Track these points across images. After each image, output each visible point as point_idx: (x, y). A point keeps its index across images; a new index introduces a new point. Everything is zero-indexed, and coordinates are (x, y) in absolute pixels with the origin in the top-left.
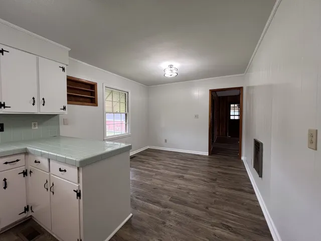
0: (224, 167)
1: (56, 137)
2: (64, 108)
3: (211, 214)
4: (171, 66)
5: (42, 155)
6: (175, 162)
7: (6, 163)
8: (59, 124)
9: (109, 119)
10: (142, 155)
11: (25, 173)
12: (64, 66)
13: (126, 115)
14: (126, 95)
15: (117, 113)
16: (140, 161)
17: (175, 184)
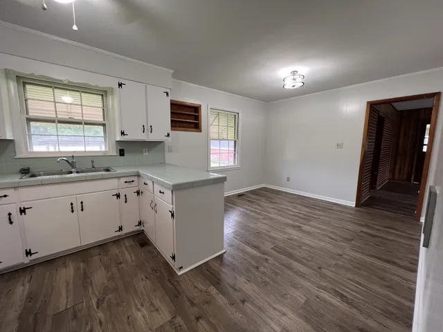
0: (376, 227)
1: (163, 164)
2: (168, 135)
3: (323, 276)
4: (294, 73)
5: (151, 179)
6: (295, 208)
7: (126, 182)
8: (164, 151)
9: (214, 146)
10: (254, 194)
11: (138, 193)
12: (168, 91)
13: (235, 142)
14: (236, 116)
15: (223, 139)
16: (249, 201)
17: (285, 233)
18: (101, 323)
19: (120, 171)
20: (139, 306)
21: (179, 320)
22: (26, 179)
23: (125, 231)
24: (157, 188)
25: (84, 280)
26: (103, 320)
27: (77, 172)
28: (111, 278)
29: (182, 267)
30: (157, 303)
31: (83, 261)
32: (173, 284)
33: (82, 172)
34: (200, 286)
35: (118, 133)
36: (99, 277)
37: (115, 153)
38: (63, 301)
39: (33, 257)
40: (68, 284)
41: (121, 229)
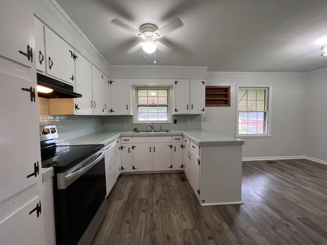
1: (199, 129)
2: (203, 110)
7: (176, 139)
8: (201, 121)
9: (242, 117)
11: (182, 146)
12: (204, 80)
13: (265, 113)
14: (266, 91)
15: (252, 111)
18: (156, 212)
19: (173, 132)
20: (176, 213)
21: (196, 232)
22: (136, 133)
23: (174, 169)
24: (192, 144)
25: (152, 188)
26: (158, 210)
27: (154, 131)
28: (164, 192)
29: (204, 201)
30: (185, 216)
31: (153, 179)
32: (197, 210)
33: (156, 131)
34: (216, 219)
35: (174, 110)
36: (159, 189)
37: (171, 121)
38: (143, 195)
39: (135, 170)
40: (146, 188)
41: (171, 167)
